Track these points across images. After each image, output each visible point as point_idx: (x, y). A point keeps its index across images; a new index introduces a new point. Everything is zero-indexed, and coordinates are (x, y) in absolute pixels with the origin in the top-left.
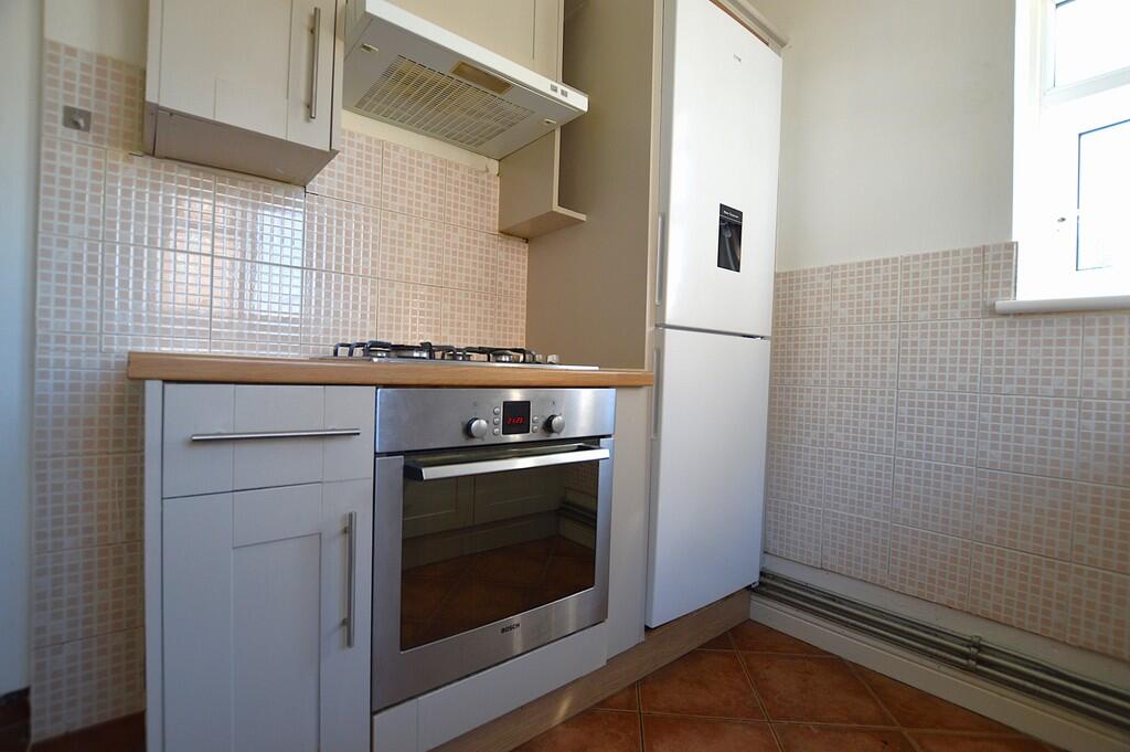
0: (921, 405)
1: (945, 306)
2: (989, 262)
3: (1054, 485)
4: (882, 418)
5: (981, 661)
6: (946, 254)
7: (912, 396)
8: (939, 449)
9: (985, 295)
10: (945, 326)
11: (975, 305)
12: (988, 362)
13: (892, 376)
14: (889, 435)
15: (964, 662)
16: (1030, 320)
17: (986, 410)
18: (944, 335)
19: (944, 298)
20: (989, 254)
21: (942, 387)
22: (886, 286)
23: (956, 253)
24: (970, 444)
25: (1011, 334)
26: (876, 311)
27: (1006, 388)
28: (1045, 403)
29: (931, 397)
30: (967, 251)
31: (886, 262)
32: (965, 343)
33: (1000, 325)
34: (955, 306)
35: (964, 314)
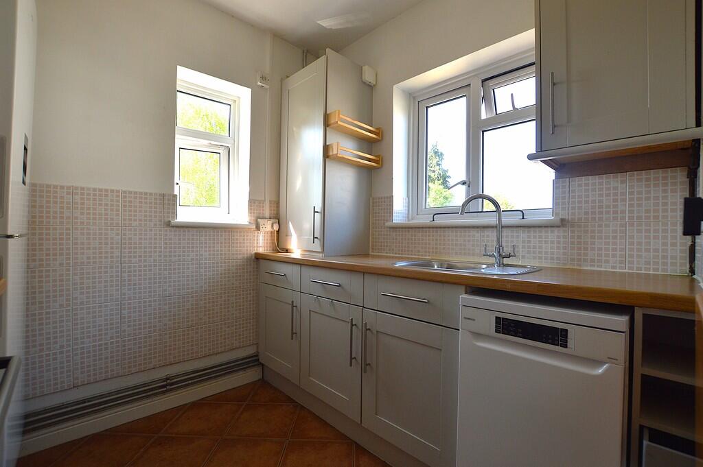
0: (135, 271)
1: (146, 220)
2: (166, 202)
3: (192, 297)
4: (112, 281)
5: (172, 384)
6: (146, 194)
7: (130, 267)
8: (145, 292)
9: (164, 217)
10: (146, 230)
11: (160, 221)
12: (166, 248)
13: (117, 257)
14: (117, 290)
15: (165, 389)
16: (182, 230)
17: (166, 270)
18: (146, 235)
19: (145, 216)
20: (166, 198)
21: (145, 261)
22: (112, 205)
23: (151, 194)
24: (160, 287)
25: (175, 235)
26: (106, 219)
27: (173, 259)
28: (188, 264)
29: (140, 266)
30: (156, 194)
31: (112, 191)
32: (155, 239)
33: (170, 231)
34: (150, 221)
35: (155, 225)
